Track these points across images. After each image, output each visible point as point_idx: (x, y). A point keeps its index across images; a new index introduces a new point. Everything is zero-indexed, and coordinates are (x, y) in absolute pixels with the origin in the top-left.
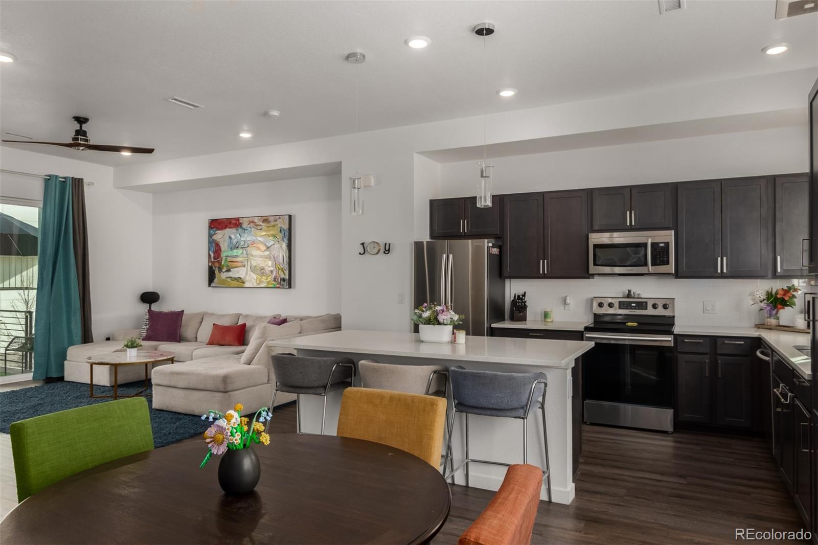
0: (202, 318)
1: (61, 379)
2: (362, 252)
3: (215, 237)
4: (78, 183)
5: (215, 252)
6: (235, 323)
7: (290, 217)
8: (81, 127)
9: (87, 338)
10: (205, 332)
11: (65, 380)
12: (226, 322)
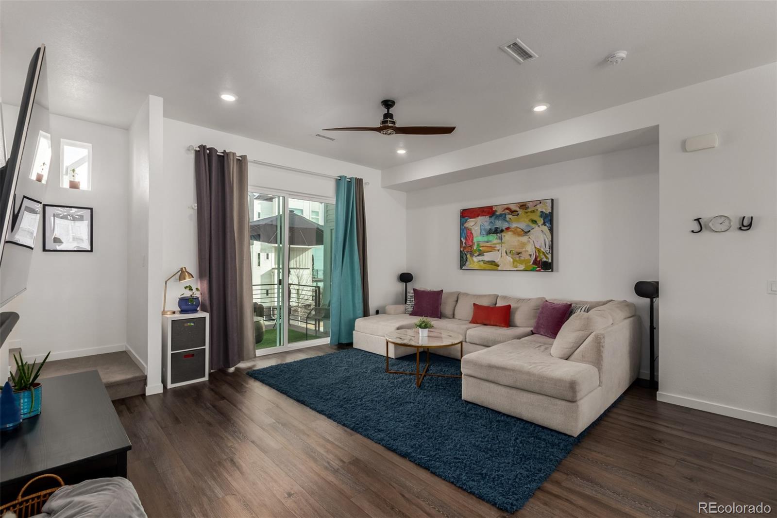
0: (457, 297)
2: (697, 228)
3: (466, 225)
5: (466, 239)
6: (494, 303)
7: (552, 200)
8: (388, 111)
9: (366, 314)
10: (465, 310)
11: (355, 346)
12: (485, 303)
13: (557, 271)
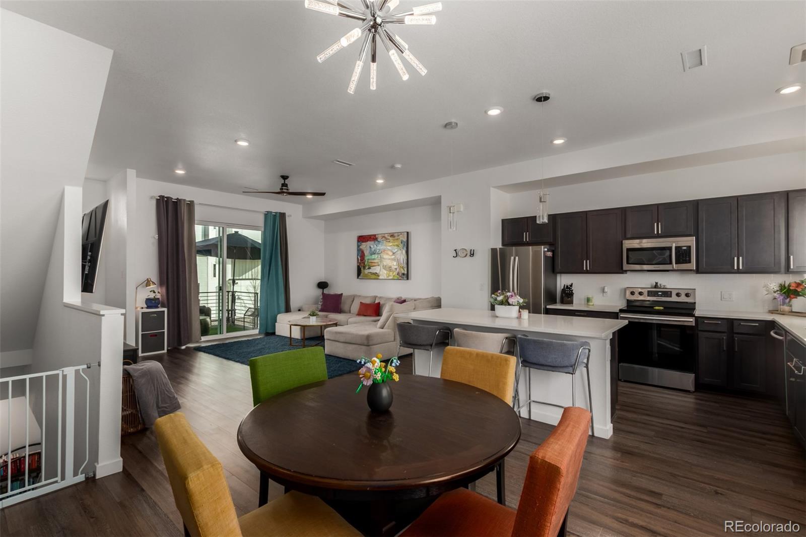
0: (353, 298)
1: (274, 333)
2: (455, 256)
3: (361, 247)
4: (282, 216)
5: (361, 257)
6: (374, 301)
7: (408, 233)
8: (285, 182)
9: (288, 310)
10: (355, 307)
11: (276, 334)
12: (368, 301)
13: (410, 279)
